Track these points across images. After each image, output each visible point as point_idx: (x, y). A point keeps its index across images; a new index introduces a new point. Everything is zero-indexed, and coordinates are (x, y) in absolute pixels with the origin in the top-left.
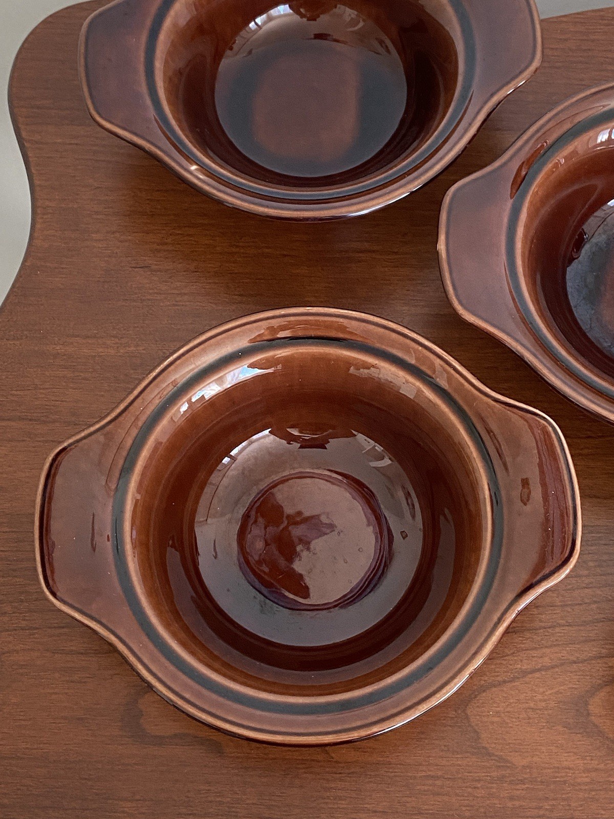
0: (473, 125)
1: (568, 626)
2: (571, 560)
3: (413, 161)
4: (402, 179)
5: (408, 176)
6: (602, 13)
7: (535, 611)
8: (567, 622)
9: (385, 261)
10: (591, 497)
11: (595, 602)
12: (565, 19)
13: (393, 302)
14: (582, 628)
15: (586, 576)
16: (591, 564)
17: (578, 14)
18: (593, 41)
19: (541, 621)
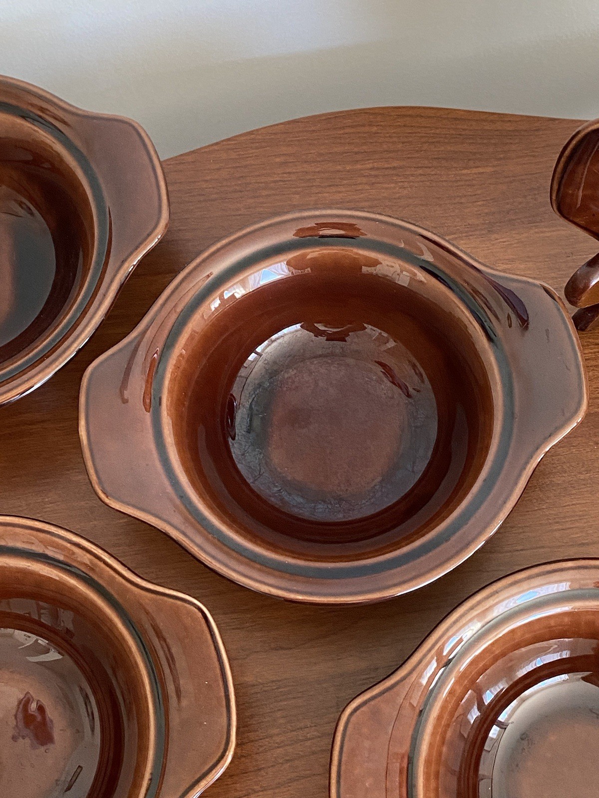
0: (106, 296)
1: (262, 791)
2: (227, 753)
3: (53, 340)
4: (42, 362)
5: (47, 358)
6: (252, 136)
7: (229, 781)
8: (261, 787)
9: (57, 430)
10: (277, 650)
11: (287, 761)
12: (216, 147)
13: (68, 472)
14: (276, 791)
15: (277, 735)
16: (282, 721)
17: (229, 140)
18: (246, 166)
19: (236, 790)
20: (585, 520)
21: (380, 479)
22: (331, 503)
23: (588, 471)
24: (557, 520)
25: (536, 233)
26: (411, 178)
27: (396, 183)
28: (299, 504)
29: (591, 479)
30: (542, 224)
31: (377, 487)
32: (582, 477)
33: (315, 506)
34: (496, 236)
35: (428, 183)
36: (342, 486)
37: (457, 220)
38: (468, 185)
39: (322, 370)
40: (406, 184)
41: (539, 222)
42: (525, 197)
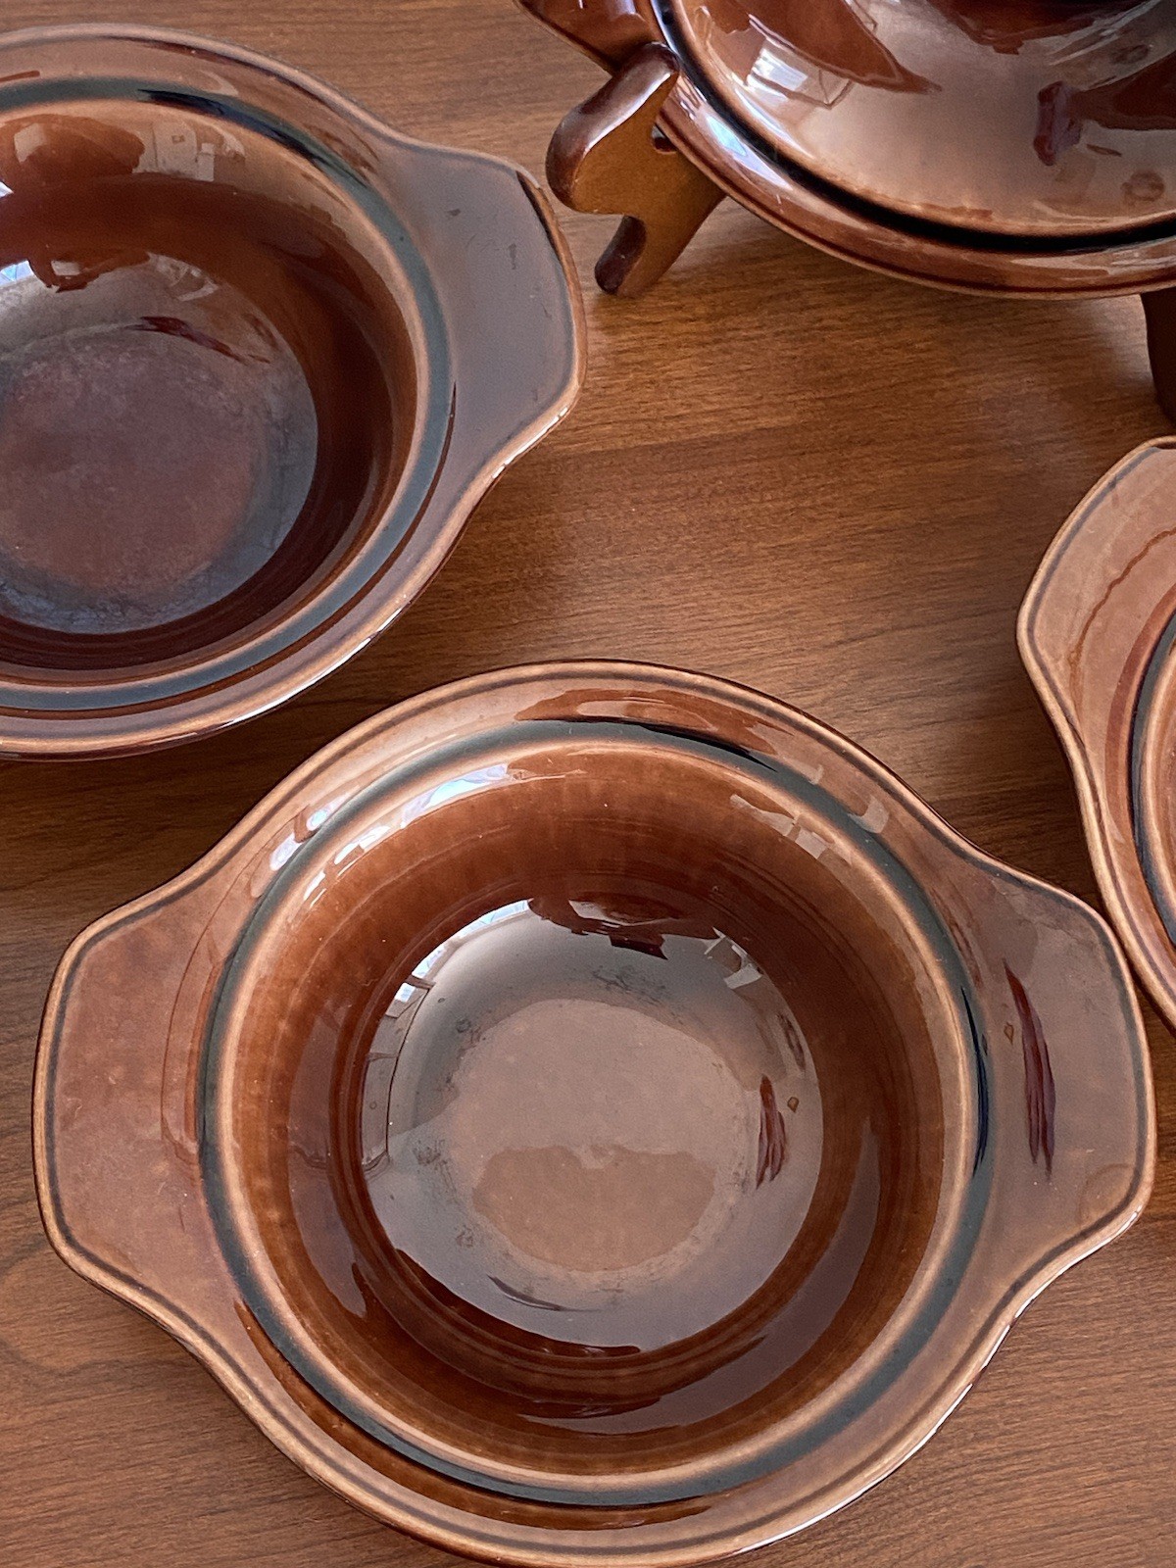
20: (607, 641)
21: (205, 565)
22: (105, 610)
23: (616, 553)
24: (554, 642)
25: (537, 120)
26: (299, 17)
27: (269, 23)
28: (40, 611)
29: (622, 567)
30: (549, 104)
31: (200, 580)
32: (606, 563)
33: (72, 615)
34: (462, 125)
35: (332, 27)
36: (131, 577)
37: (387, 95)
38: (411, 32)
39: (100, 363)
40: (287, 28)
41: (543, 101)
42: (520, 54)
